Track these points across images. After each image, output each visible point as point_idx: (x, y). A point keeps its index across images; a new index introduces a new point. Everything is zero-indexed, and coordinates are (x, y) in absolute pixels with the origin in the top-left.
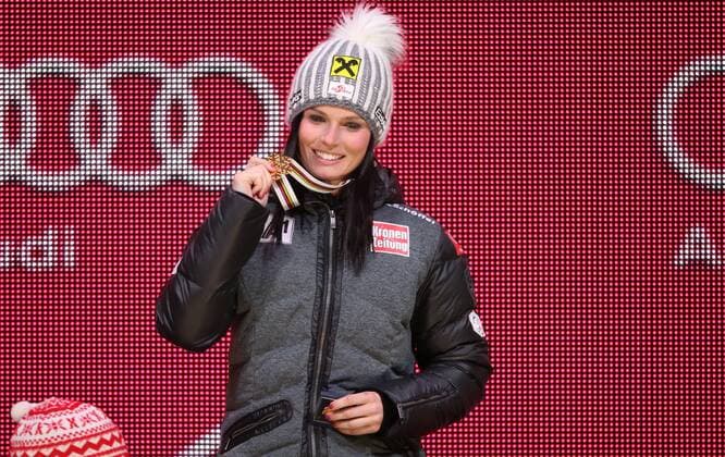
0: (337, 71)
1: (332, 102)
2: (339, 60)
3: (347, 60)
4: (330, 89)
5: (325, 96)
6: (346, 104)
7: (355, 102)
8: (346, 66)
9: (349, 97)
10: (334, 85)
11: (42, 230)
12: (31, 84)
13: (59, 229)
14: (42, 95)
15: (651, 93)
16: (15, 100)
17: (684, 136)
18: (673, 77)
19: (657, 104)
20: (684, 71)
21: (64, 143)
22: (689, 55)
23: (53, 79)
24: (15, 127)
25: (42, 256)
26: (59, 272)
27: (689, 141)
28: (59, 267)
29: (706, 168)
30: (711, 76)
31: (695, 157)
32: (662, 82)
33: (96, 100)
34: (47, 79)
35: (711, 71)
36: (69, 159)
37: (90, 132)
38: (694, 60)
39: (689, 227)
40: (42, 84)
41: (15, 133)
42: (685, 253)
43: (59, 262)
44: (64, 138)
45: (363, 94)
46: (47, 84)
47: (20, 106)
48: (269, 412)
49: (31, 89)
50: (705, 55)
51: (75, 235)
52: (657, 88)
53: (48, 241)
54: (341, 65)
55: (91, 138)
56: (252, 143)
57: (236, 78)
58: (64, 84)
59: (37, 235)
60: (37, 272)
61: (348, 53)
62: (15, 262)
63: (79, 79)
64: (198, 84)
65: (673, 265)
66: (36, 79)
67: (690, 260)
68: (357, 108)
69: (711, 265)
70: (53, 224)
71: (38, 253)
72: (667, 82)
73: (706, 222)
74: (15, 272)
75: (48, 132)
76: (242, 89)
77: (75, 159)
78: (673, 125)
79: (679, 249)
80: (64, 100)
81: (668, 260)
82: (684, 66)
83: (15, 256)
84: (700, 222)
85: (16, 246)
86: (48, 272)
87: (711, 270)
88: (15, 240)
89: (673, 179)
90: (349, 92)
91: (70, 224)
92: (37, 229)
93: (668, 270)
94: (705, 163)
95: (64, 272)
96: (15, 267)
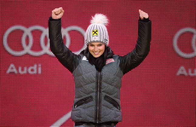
0: (93, 34)
1: (94, 41)
2: (93, 31)
3: (95, 31)
4: (93, 39)
5: (92, 41)
6: (97, 41)
7: (99, 40)
8: (95, 33)
9: (97, 40)
10: (93, 38)
11: (34, 65)
12: (32, 32)
13: (37, 65)
14: (34, 34)
15: (172, 36)
16: (28, 35)
17: (179, 46)
18: (177, 32)
19: (173, 39)
20: (180, 31)
21: (39, 45)
22: (181, 28)
23: (36, 31)
24: (28, 42)
25: (33, 71)
26: (37, 75)
27: (181, 47)
28: (37, 73)
29: (184, 53)
30: (186, 32)
31: (182, 51)
32: (175, 34)
33: (46, 36)
34: (35, 31)
35: (186, 31)
36: (40, 49)
37: (45, 43)
38: (182, 29)
39: (180, 67)
40: (34, 32)
41: (28, 43)
42: (179, 72)
43: (37, 72)
44: (39, 44)
45: (100, 38)
46: (35, 32)
47: (29, 37)
48: (87, 99)
49: (32, 33)
50: (184, 28)
51: (41, 66)
52: (173, 35)
53: (35, 67)
54: (94, 33)
55: (45, 44)
56: (82, 46)
57: (78, 31)
58: (39, 32)
59: (32, 66)
60: (32, 74)
61: (95, 29)
62: (27, 72)
63: (43, 31)
64: (70, 32)
65: (177, 75)
66: (33, 31)
67: (180, 74)
68: (100, 41)
69: (185, 75)
70: (36, 64)
71: (32, 70)
72: (176, 34)
73: (184, 65)
74: (27, 74)
75: (35, 43)
76: (79, 34)
77: (41, 49)
78: (177, 43)
79: (178, 71)
80: (39, 36)
81: (175, 74)
82: (180, 30)
83: (27, 71)
84: (183, 65)
85: (27, 68)
86: (35, 75)
87: (185, 76)
88: (27, 67)
89: (177, 56)
90: (97, 39)
91: (40, 64)
92: (32, 65)
93: (175, 76)
94: (184, 52)
95: (38, 75)
96: (27, 73)
